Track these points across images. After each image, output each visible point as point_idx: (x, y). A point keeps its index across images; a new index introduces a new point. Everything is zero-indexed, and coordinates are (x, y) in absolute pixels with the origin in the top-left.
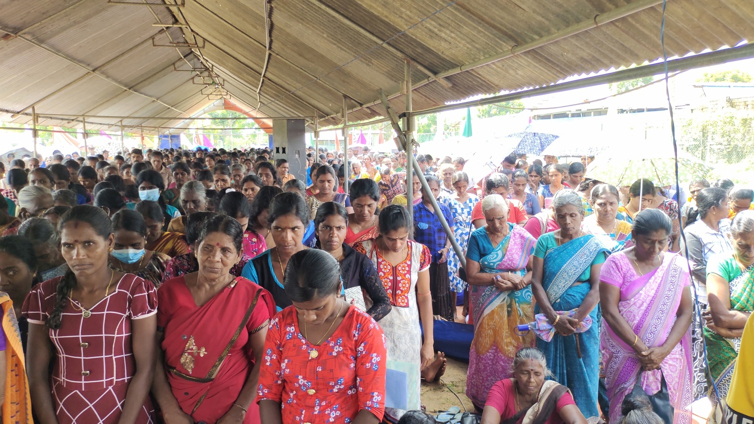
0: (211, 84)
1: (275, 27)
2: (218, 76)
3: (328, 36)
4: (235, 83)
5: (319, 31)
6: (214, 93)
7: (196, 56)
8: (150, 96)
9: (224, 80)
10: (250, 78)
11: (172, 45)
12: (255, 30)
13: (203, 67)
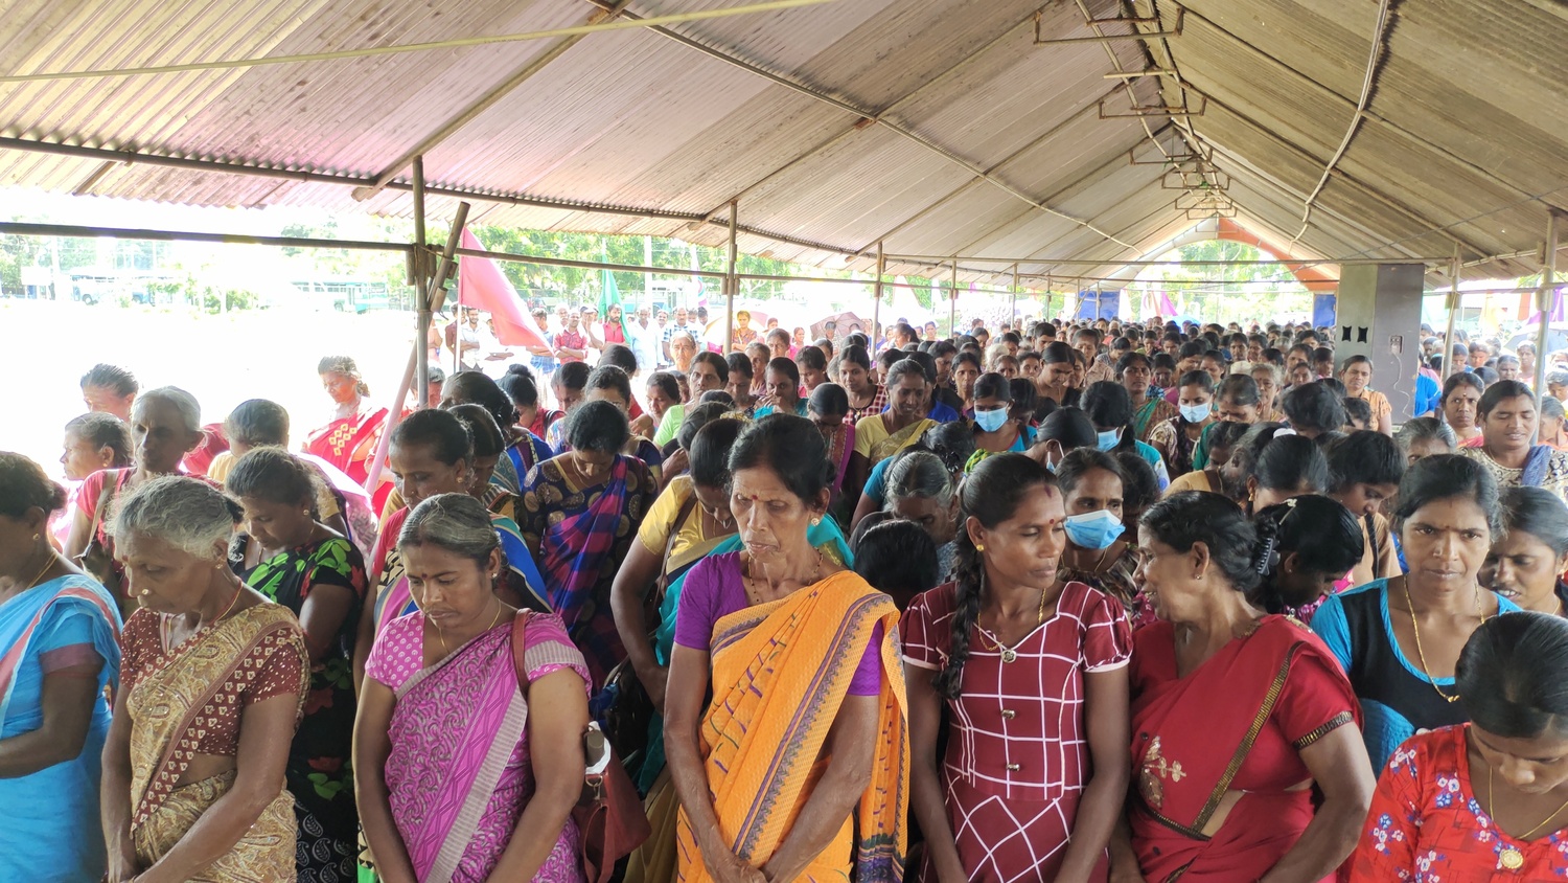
0: (1197, 187)
1: (1393, 60)
2: (1217, 169)
3: (1540, 72)
4: (1257, 184)
5: (1519, 60)
6: (1201, 206)
7: (1179, 133)
8: (1075, 217)
9: (1229, 178)
10: (1297, 172)
11: (1134, 112)
12: (1339, 69)
13: (1188, 152)
